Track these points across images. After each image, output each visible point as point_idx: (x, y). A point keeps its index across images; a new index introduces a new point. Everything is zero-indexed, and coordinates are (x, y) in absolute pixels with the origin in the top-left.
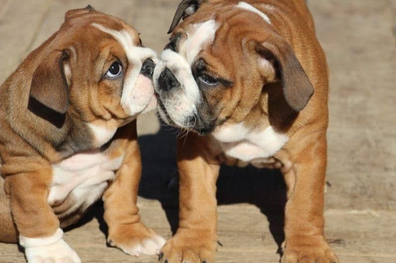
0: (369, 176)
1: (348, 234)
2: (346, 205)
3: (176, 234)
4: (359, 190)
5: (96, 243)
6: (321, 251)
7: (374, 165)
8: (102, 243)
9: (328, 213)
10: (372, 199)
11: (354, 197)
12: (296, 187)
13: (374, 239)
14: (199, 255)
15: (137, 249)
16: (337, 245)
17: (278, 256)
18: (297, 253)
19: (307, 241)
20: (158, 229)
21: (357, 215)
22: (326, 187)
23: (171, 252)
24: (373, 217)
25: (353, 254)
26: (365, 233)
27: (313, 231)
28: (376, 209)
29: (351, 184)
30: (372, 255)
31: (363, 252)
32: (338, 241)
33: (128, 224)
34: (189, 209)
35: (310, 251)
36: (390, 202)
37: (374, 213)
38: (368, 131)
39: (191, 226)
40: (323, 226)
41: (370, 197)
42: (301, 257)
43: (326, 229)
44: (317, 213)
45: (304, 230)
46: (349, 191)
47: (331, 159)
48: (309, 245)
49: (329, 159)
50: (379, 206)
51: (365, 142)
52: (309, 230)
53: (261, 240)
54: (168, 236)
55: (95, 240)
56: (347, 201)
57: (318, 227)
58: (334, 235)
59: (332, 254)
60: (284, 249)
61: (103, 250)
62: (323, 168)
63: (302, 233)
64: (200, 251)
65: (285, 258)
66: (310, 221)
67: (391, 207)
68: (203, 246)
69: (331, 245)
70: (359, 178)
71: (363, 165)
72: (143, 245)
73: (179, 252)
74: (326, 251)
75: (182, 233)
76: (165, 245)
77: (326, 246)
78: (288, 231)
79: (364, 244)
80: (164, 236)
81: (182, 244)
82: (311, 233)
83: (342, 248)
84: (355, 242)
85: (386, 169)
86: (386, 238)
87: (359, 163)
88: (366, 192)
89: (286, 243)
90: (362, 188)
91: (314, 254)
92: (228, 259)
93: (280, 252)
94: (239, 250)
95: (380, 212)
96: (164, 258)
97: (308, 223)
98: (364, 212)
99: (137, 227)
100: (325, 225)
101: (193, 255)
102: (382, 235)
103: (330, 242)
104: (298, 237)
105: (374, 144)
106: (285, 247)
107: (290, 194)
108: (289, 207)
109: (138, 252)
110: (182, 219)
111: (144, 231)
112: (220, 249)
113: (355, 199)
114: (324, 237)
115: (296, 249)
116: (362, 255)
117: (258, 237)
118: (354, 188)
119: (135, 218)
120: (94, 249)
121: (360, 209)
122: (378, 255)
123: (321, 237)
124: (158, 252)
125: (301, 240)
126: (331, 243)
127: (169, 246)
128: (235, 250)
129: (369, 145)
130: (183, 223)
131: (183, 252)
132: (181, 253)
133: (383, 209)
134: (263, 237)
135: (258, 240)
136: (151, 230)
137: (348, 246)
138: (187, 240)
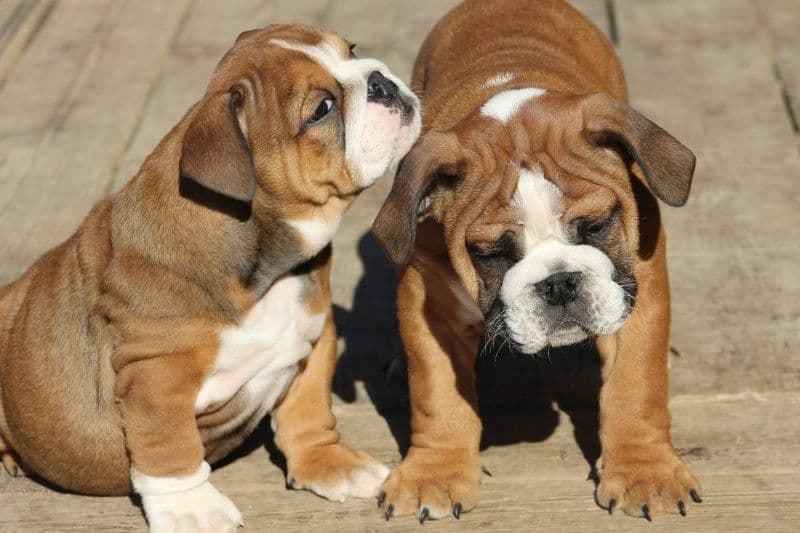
0: (744, 332)
1: (715, 437)
2: (708, 385)
3: (407, 458)
4: (729, 357)
5: (265, 483)
6: (666, 471)
7: (753, 311)
8: (277, 483)
9: (675, 403)
10: (753, 372)
11: (720, 370)
12: (620, 358)
13: (760, 443)
14: (448, 492)
15: (340, 490)
16: (695, 458)
17: (591, 484)
18: (625, 476)
19: (642, 455)
20: (374, 450)
21: (728, 402)
22: (670, 357)
23: (398, 491)
24: (757, 403)
25: (722, 472)
26: (744, 434)
27: (651, 436)
28: (761, 390)
29: (714, 348)
30: (757, 471)
31: (743, 468)
32: (696, 452)
33: (322, 445)
34: (428, 415)
35: (649, 471)
36: (785, 376)
37: (757, 396)
38: (739, 252)
39: (432, 444)
40: (668, 427)
41: (750, 368)
42: (631, 483)
43: (673, 431)
44: (657, 403)
45: (636, 435)
46: (711, 361)
47: (677, 306)
48: (645, 462)
49: (673, 305)
50: (765, 385)
51: (735, 271)
52: (644, 435)
53: (558, 458)
54: (393, 462)
55: (264, 478)
56: (709, 379)
57: (659, 428)
58: (689, 441)
59: (687, 475)
60: (600, 471)
61: (277, 495)
62: (665, 320)
63: (633, 441)
64: (449, 485)
65: (603, 487)
66: (645, 418)
67: (787, 385)
68: (455, 476)
69: (683, 458)
70: (727, 337)
71: (735, 312)
72: (352, 481)
73: (413, 490)
74: (676, 471)
75: (416, 455)
76: (388, 478)
77: (675, 461)
78: (607, 438)
79: (742, 454)
80: (386, 463)
81: (417, 475)
82: (648, 440)
83: (703, 462)
84: (727, 450)
85: (775, 317)
86: (783, 440)
87: (726, 310)
88: (741, 361)
89: (604, 460)
90: (733, 353)
91: (655, 478)
92: (501, 497)
93: (594, 477)
94: (521, 480)
95: (768, 394)
96: (387, 502)
97: (642, 421)
98: (741, 396)
99: (337, 449)
100: (673, 423)
101: (439, 494)
102: (774, 436)
103: (681, 453)
104: (626, 448)
105: (751, 274)
106: (603, 467)
107: (607, 372)
108: (607, 395)
109: (343, 494)
110: (417, 431)
111: (350, 456)
112: (487, 480)
113: (721, 375)
114: (671, 446)
115: (622, 468)
116: (741, 473)
117: (554, 453)
118: (719, 355)
119: (331, 435)
120: (263, 493)
121: (733, 391)
122: (769, 471)
123: (666, 446)
124: (377, 493)
125: (629, 453)
126: (684, 455)
127: (395, 480)
128: (513, 480)
129: (743, 277)
130: (417, 438)
131: (419, 489)
132: (416, 491)
133: (774, 388)
134: (563, 453)
135: (553, 458)
136: (362, 453)
137: (715, 458)
138: (426, 467)
